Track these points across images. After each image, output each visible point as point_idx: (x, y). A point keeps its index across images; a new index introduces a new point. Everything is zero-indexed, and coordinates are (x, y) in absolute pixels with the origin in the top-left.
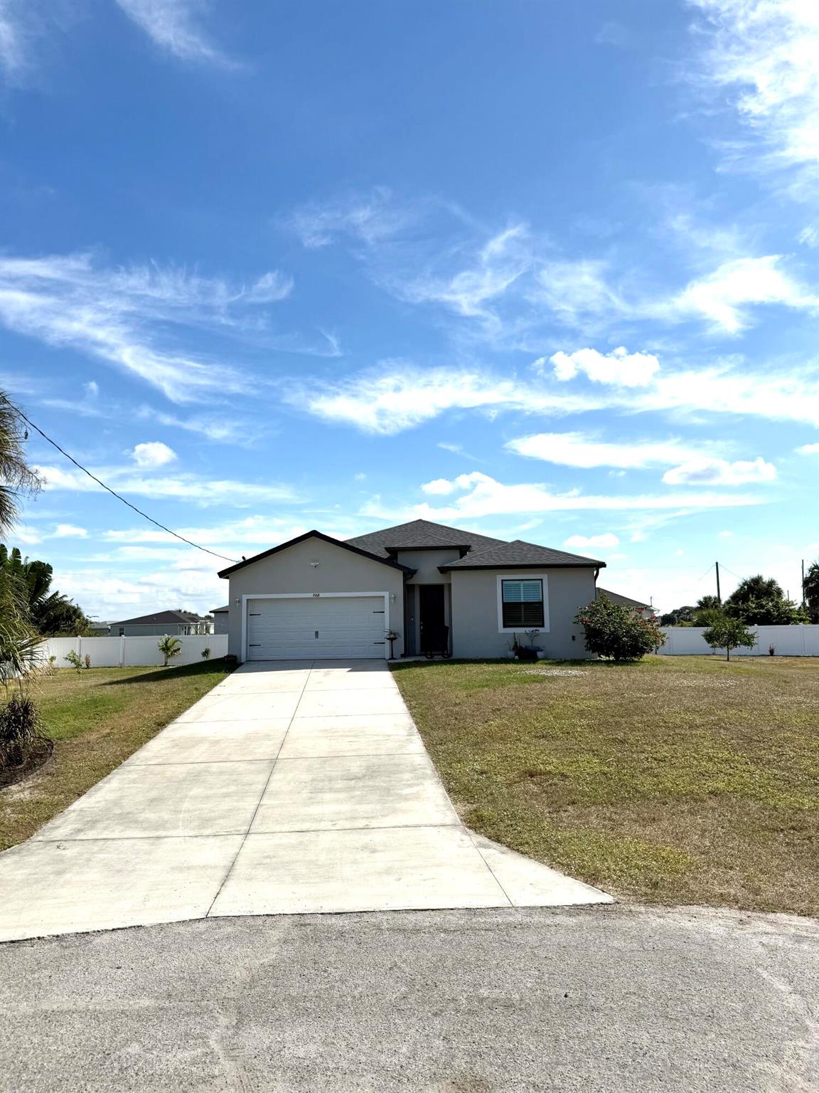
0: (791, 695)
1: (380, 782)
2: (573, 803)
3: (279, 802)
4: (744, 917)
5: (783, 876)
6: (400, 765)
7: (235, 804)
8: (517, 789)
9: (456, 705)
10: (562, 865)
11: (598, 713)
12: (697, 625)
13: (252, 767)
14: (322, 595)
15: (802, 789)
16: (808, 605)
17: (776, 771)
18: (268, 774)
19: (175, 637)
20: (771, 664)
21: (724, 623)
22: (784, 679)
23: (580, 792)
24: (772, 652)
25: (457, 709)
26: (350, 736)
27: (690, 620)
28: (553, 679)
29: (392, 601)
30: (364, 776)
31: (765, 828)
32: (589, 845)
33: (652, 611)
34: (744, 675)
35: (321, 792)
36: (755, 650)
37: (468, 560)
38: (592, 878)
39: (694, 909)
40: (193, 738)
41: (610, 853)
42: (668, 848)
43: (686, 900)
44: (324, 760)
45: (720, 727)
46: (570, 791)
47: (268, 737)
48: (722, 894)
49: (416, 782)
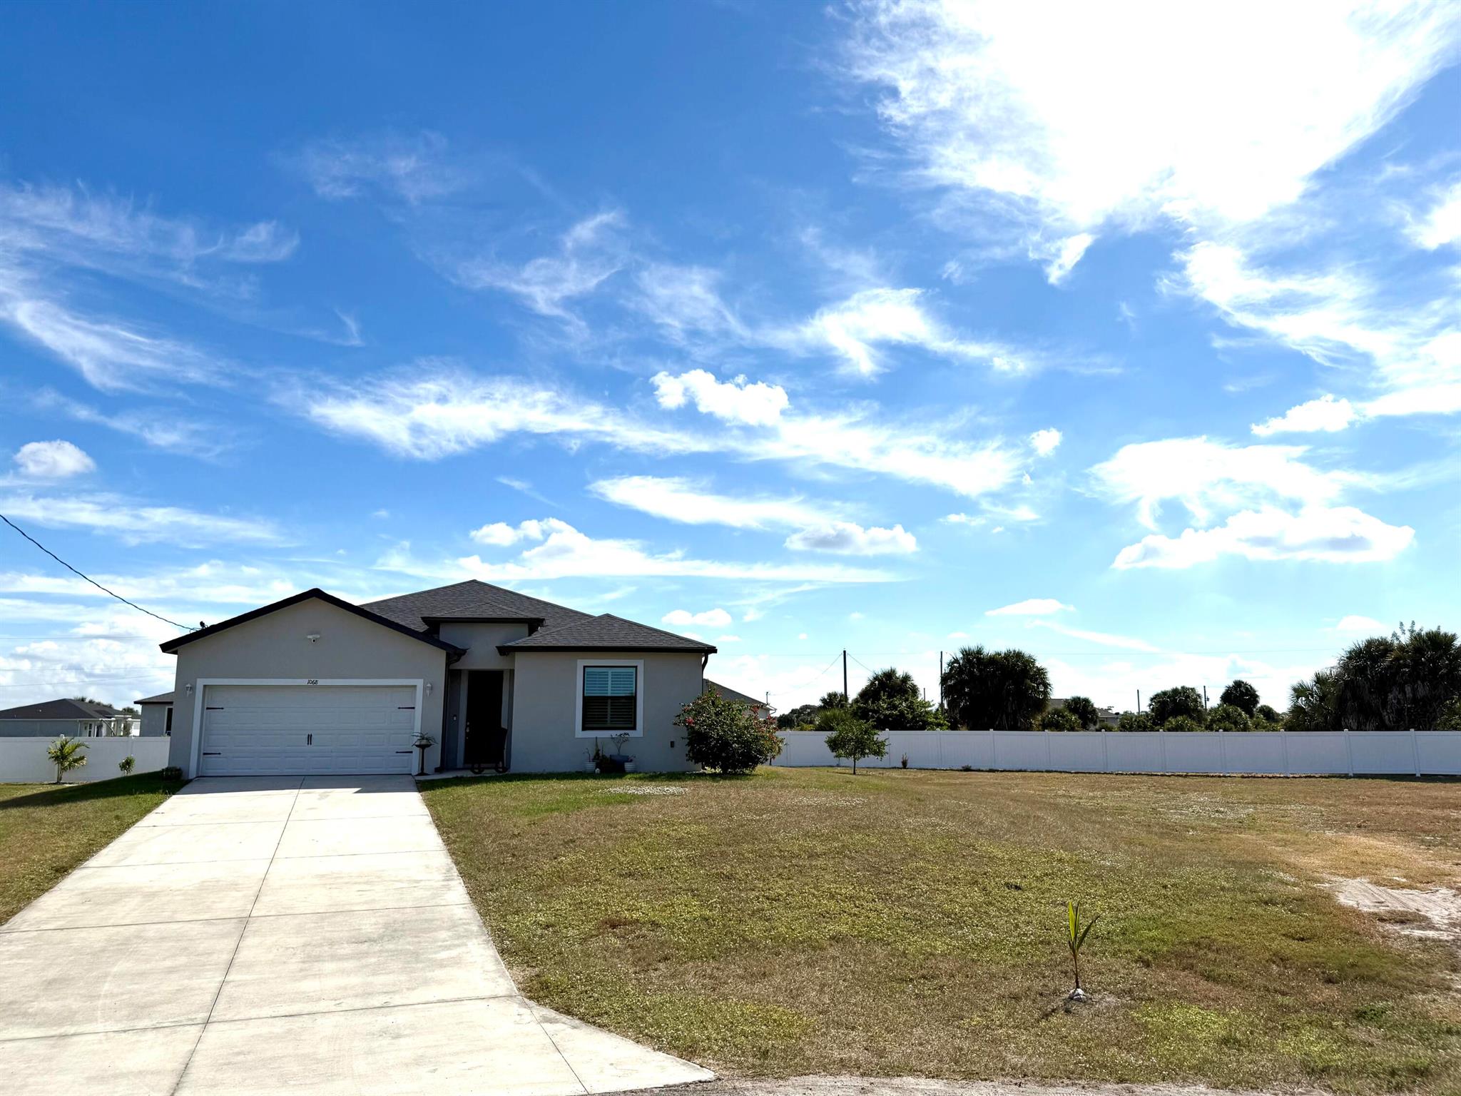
0: (925, 816)
1: (405, 944)
2: (666, 959)
3: (256, 977)
4: (866, 1085)
5: (911, 1033)
6: (432, 920)
7: (186, 981)
8: (594, 944)
9: (514, 836)
10: (651, 1037)
11: (700, 841)
12: (820, 728)
13: (211, 930)
14: (321, 682)
15: (935, 930)
16: (946, 707)
17: (906, 910)
18: (236, 938)
19: (77, 740)
20: (903, 779)
21: (851, 727)
22: (918, 797)
23: (674, 944)
24: (905, 764)
25: (514, 842)
26: (360, 883)
27: (811, 722)
28: (645, 798)
29: (428, 692)
30: (381, 938)
31: (892, 979)
32: (684, 1010)
33: (769, 710)
34: (872, 791)
35: (317, 961)
36: (885, 761)
37: (539, 638)
38: (688, 1051)
39: (810, 1079)
40: (114, 890)
41: (711, 1019)
42: (781, 1009)
43: (800, 1069)
44: (321, 916)
45: (845, 856)
46: (662, 944)
47: (234, 886)
48: (841, 1059)
49: (456, 942)
